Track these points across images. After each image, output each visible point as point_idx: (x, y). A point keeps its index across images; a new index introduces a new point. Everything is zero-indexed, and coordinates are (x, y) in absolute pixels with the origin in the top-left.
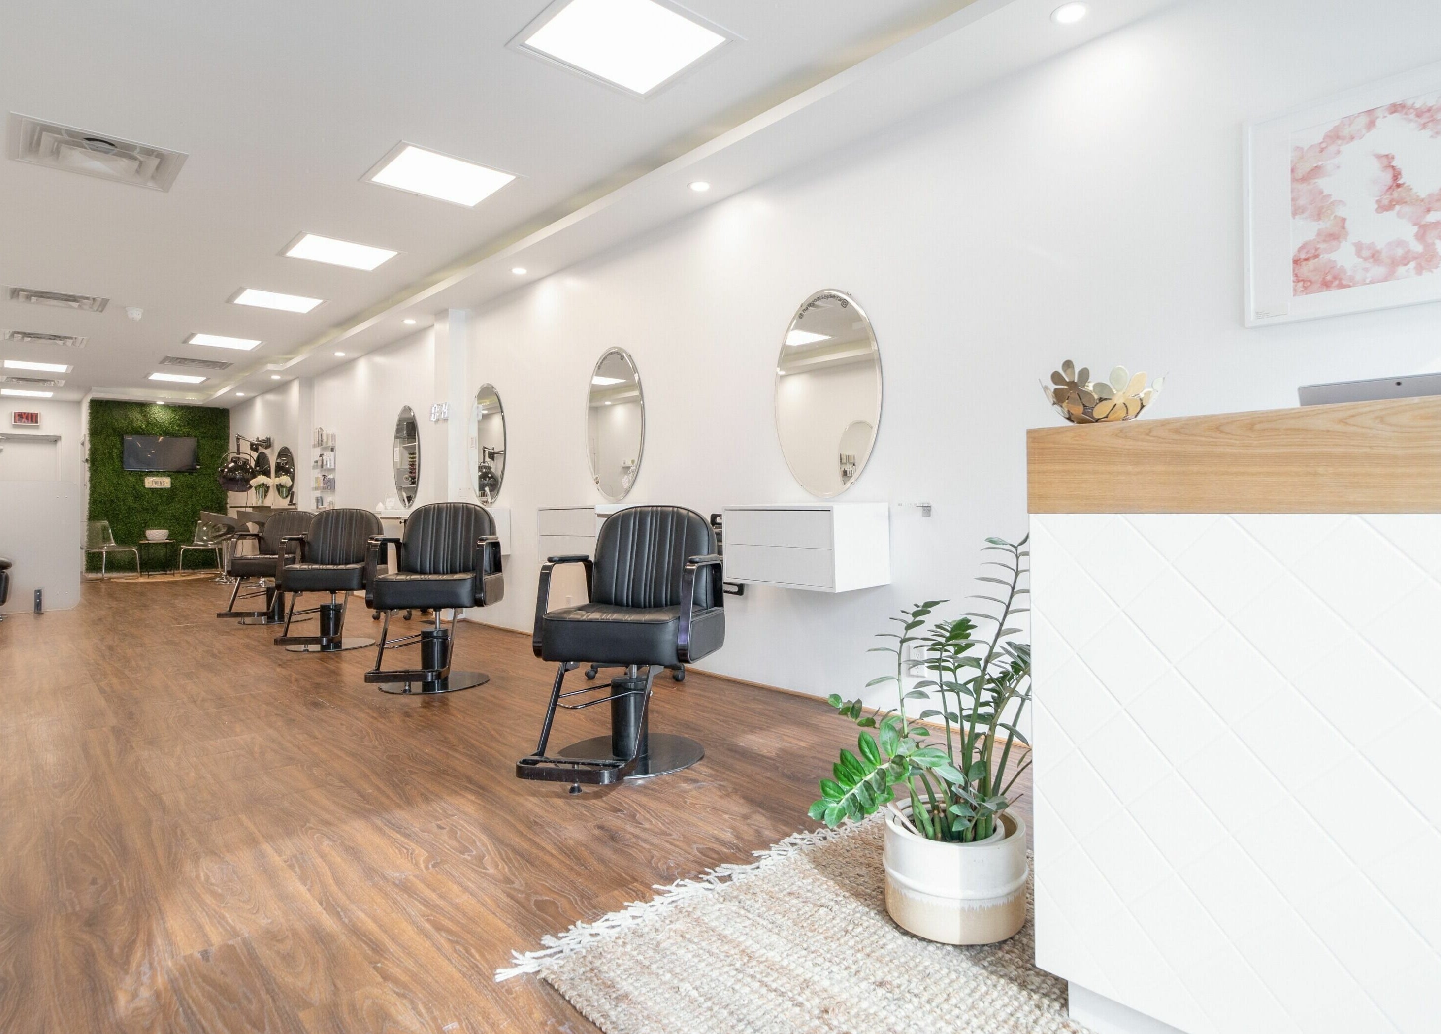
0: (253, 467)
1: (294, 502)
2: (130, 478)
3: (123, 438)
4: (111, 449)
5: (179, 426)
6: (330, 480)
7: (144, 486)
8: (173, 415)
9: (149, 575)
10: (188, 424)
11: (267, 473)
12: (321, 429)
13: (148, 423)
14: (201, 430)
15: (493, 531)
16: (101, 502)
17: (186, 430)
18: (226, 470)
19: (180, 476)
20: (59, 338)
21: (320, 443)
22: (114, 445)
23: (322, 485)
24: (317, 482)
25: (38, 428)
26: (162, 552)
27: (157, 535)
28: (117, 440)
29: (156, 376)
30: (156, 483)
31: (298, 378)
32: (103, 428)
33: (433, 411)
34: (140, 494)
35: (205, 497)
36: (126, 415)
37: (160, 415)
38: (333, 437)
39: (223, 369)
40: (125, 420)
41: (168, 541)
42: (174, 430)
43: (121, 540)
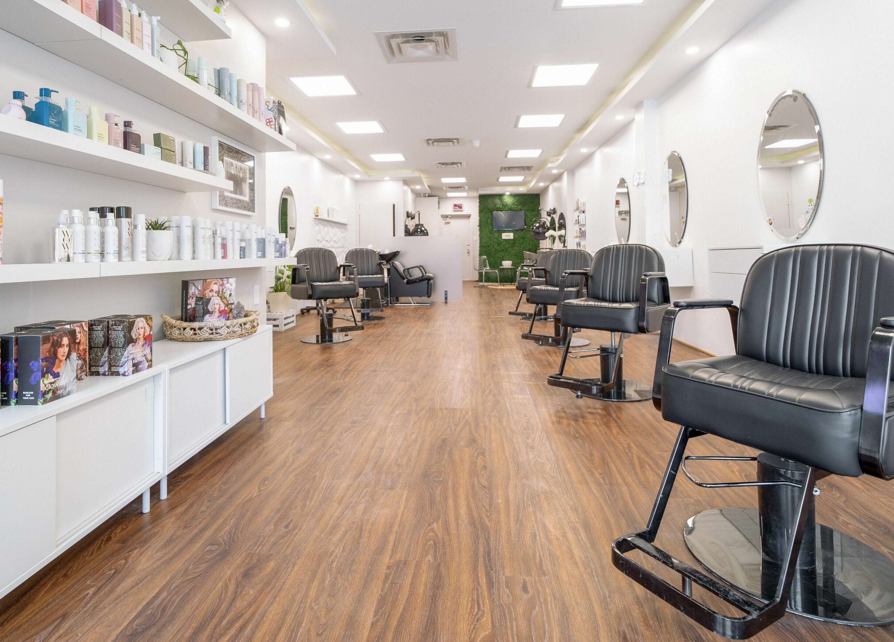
0: (549, 226)
1: (566, 245)
2: (496, 234)
3: (492, 214)
4: (487, 219)
5: (516, 205)
6: (583, 232)
7: (501, 238)
8: (513, 200)
9: (503, 285)
10: (520, 204)
11: (554, 229)
12: (578, 200)
13: (503, 205)
14: (526, 207)
15: (661, 267)
16: (484, 246)
17: (519, 207)
18: (535, 228)
19: (518, 233)
20: (456, 163)
21: (578, 209)
22: (489, 218)
23: (579, 235)
24: (576, 233)
25: (462, 211)
26: (510, 273)
27: (507, 264)
28: (490, 215)
29: (502, 179)
30: (507, 236)
31: (566, 170)
32: (484, 209)
33: (635, 179)
34: (501, 242)
35: (529, 243)
36: (493, 201)
37: (508, 200)
38: (584, 204)
39: (530, 170)
40: (493, 204)
41: (512, 267)
42: (514, 207)
43: (492, 266)
